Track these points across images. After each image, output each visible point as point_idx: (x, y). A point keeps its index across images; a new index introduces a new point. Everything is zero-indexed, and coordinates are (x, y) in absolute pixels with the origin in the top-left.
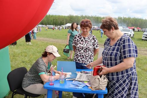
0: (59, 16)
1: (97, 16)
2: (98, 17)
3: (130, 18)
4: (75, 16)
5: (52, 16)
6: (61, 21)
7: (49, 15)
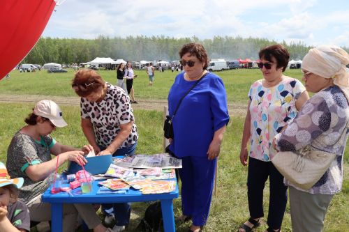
0: (74, 41)
1: (165, 38)
2: (167, 40)
3: (241, 39)
4: (112, 40)
5: (56, 42)
6: (80, 51)
7: (49, 39)
